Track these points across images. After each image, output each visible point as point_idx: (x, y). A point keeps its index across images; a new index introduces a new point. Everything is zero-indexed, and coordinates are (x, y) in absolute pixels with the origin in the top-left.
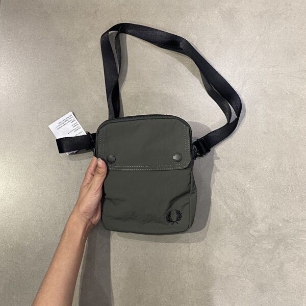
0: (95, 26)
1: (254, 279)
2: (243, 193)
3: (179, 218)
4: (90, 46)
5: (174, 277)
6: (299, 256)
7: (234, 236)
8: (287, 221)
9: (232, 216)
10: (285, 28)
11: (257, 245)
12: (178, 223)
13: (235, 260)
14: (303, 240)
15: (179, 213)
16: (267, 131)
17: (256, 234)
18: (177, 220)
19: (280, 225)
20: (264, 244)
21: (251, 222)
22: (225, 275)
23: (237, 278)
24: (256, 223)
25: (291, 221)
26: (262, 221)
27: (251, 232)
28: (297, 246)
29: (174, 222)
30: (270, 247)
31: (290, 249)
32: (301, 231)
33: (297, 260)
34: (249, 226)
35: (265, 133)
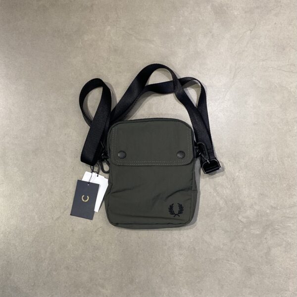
0: (92, 19)
1: (242, 263)
2: (233, 181)
3: (181, 211)
4: (86, 39)
5: (165, 260)
6: (286, 241)
7: (223, 221)
8: (275, 208)
9: (221, 202)
10: (275, 24)
11: (245, 230)
12: (179, 216)
13: (224, 244)
14: (290, 226)
15: (181, 207)
16: (256, 123)
17: (244, 220)
18: (179, 213)
19: (268, 211)
20: (252, 229)
21: (240, 208)
22: (214, 258)
23: (225, 261)
24: (245, 210)
25: (278, 208)
26: (250, 207)
27: (240, 218)
28: (284, 232)
29: (176, 215)
30: (258, 232)
31: (278, 235)
32: (288, 217)
33: (284, 245)
34: (237, 212)
35: (255, 124)
